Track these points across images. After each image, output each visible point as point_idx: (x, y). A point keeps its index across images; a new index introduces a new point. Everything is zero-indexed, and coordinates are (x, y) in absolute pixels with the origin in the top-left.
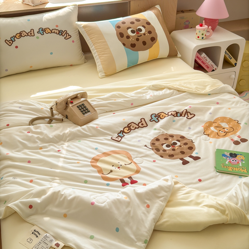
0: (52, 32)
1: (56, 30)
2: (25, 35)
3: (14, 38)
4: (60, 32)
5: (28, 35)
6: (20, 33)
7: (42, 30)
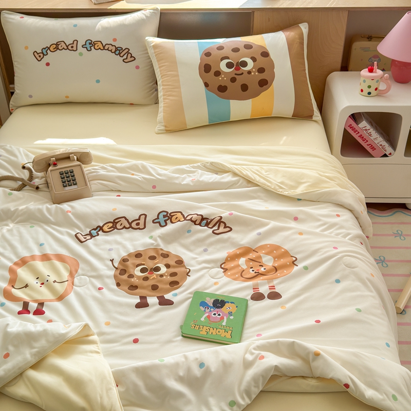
0: (104, 49)
1: (112, 46)
2: (64, 48)
3: (47, 50)
4: (118, 50)
5: (68, 49)
6: (57, 44)
7: (90, 44)
